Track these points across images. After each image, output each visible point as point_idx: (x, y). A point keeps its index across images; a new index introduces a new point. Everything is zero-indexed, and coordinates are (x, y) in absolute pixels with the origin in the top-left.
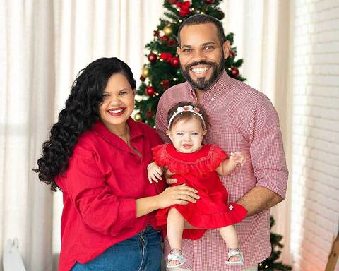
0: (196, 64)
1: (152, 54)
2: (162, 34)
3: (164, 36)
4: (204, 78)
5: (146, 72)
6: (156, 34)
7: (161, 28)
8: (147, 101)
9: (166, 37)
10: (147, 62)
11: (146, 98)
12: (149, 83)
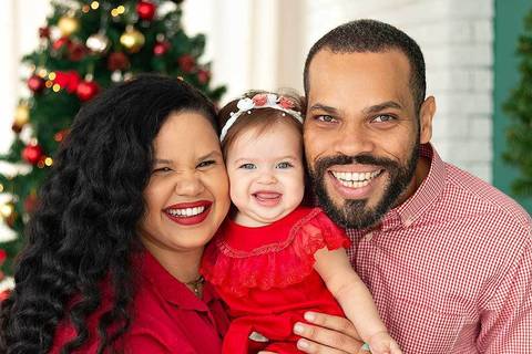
0: (344, 160)
1: (35, 76)
2: (56, 34)
3: (62, 39)
4: (364, 202)
5: (23, 115)
6: (45, 33)
7: (54, 21)
8: (29, 177)
9: (66, 40)
10: (27, 94)
11: (24, 169)
12: (32, 137)
